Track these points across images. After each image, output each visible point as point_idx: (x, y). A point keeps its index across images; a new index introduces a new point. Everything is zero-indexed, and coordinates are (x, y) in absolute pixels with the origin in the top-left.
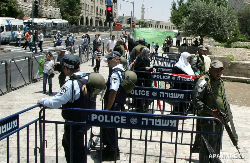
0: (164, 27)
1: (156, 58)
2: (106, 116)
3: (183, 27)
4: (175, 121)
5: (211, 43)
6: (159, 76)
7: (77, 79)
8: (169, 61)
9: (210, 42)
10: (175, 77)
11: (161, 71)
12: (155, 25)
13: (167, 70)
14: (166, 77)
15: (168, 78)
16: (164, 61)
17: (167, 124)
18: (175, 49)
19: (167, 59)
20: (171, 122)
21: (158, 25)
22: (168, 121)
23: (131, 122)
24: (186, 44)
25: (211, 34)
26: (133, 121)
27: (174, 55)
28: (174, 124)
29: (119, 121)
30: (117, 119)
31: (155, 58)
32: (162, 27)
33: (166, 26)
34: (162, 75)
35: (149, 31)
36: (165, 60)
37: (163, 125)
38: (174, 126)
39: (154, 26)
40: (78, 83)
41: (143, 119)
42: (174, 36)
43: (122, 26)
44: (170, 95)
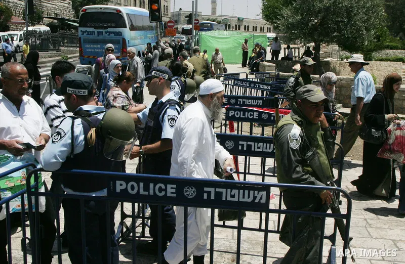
0: (251, 29)
1: (236, 82)
2: (142, 185)
3: (282, 25)
4: (264, 193)
5: (335, 54)
6: (239, 113)
7: (82, 117)
8: (259, 86)
9: (333, 52)
10: (267, 115)
11: (244, 104)
12: (236, 25)
13: (254, 103)
14: (251, 115)
15: (256, 116)
16: (250, 87)
17: (249, 197)
18: (269, 66)
19: (255, 83)
20: (256, 195)
21: (239, 24)
22: (252, 192)
23: (185, 194)
24: (289, 57)
25: (335, 37)
26: (188, 193)
27: (267, 76)
28: (261, 198)
29: (163, 193)
30: (160, 190)
31: (234, 82)
32: (247, 28)
33: (254, 27)
34: (244, 111)
35: (225, 35)
36: (252, 85)
37: (241, 200)
38: (262, 201)
39: (233, 27)
40: (82, 124)
41: (206, 189)
42: (269, 43)
43: (178, 30)
44: (256, 147)
